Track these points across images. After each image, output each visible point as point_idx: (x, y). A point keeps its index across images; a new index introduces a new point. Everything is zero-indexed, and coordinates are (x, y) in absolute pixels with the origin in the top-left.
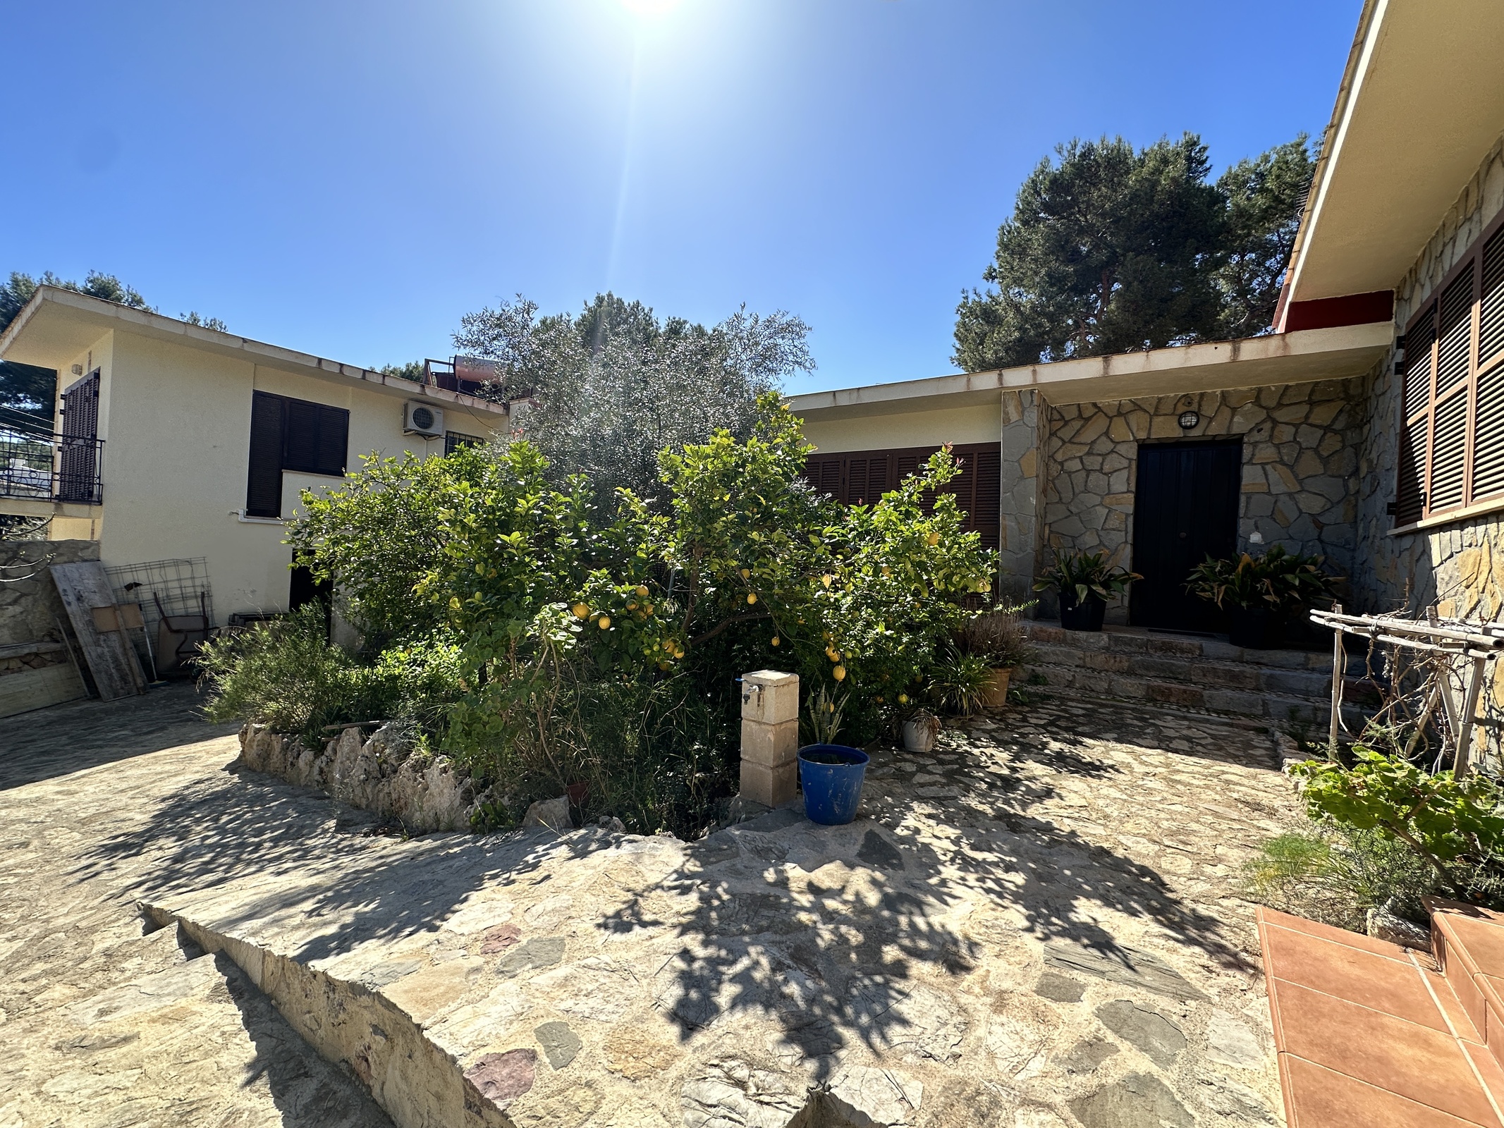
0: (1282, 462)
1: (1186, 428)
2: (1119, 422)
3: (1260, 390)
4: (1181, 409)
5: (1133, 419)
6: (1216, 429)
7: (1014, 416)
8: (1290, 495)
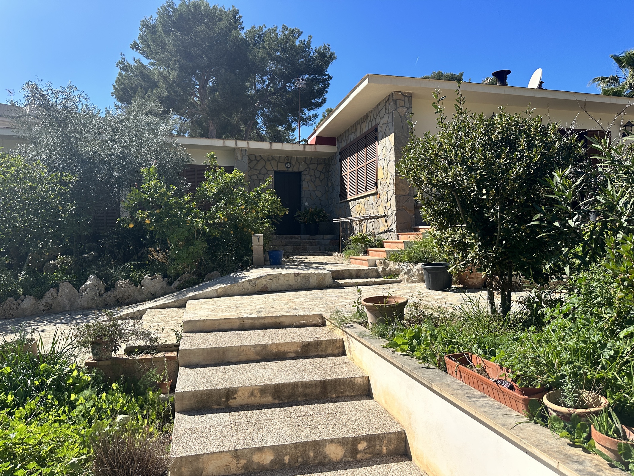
0: (311, 181)
1: (287, 168)
2: (268, 163)
3: (305, 158)
4: (286, 161)
5: (272, 162)
6: (295, 169)
7: (240, 158)
8: (314, 191)
